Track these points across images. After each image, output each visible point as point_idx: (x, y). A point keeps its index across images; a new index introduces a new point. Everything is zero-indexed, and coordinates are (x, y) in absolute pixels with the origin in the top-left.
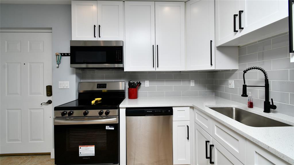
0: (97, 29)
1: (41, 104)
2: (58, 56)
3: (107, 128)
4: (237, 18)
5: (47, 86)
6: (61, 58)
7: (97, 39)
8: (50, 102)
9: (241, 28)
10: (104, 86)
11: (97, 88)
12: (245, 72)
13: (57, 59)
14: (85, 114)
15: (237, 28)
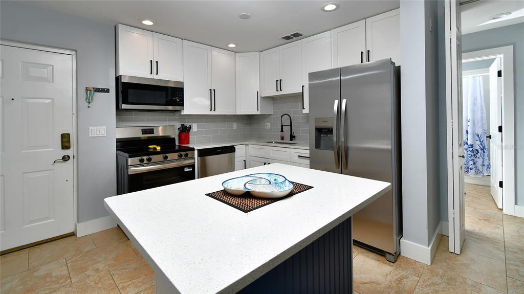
0: (154, 66)
1: (55, 162)
2: (89, 91)
3: (186, 169)
4: (279, 82)
5: (62, 135)
6: (93, 94)
7: (154, 76)
8: (65, 159)
9: (281, 90)
10: (151, 131)
11: (143, 134)
12: (282, 117)
13: (87, 96)
14: (166, 158)
15: (279, 89)
